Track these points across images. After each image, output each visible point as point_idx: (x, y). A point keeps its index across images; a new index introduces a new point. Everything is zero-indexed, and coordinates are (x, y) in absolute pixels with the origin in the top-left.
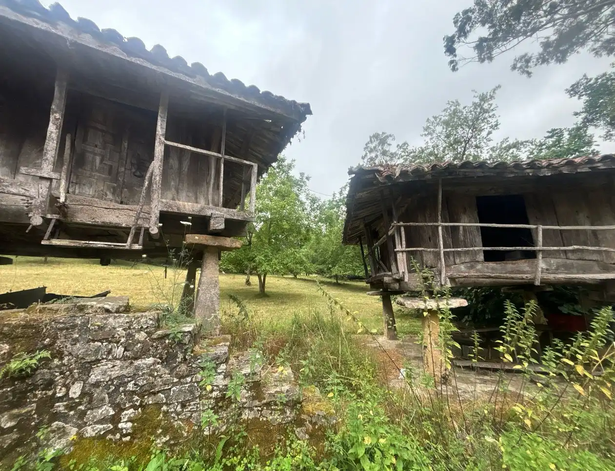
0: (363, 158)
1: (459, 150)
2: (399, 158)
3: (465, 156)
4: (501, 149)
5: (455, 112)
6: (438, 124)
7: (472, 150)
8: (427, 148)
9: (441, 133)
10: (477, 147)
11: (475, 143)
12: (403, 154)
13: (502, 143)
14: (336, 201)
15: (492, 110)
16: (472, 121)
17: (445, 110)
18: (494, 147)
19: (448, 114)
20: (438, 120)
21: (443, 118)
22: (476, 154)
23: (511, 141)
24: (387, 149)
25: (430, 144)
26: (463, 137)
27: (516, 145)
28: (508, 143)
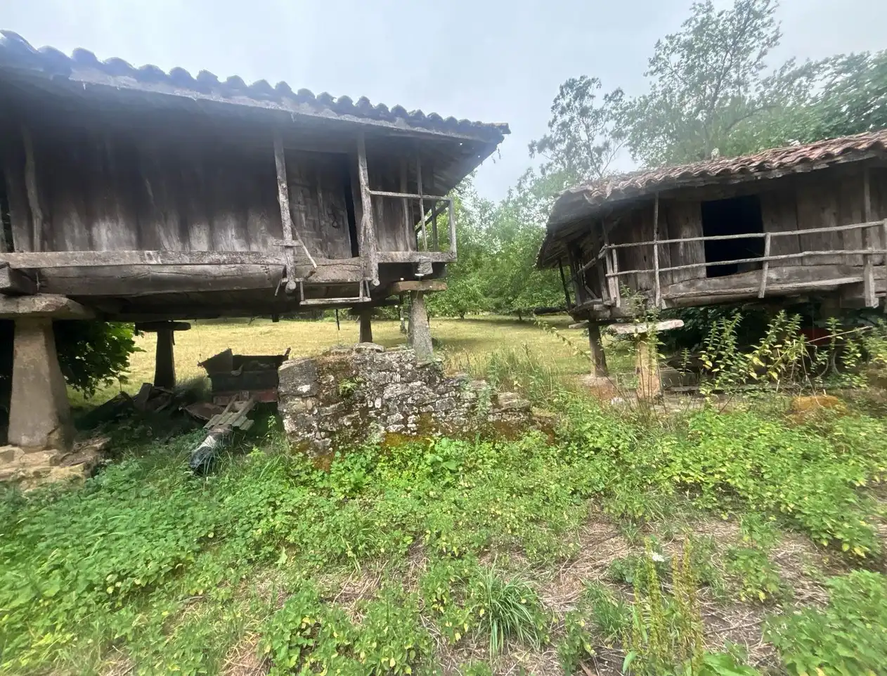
0: (551, 125)
1: (708, 91)
2: (607, 120)
3: (716, 102)
4: (781, 80)
5: (704, 24)
6: (673, 50)
7: (729, 90)
8: (653, 97)
9: (678, 66)
10: (739, 82)
11: (735, 76)
12: (614, 112)
13: (783, 69)
14: (514, 201)
15: (769, 12)
16: (733, 36)
17: (687, 23)
18: (768, 79)
19: (691, 29)
20: (675, 43)
21: (683, 38)
22: (736, 95)
23: (799, 64)
24: (588, 105)
25: (659, 89)
26: (715, 69)
27: (808, 71)
28: (793, 69)
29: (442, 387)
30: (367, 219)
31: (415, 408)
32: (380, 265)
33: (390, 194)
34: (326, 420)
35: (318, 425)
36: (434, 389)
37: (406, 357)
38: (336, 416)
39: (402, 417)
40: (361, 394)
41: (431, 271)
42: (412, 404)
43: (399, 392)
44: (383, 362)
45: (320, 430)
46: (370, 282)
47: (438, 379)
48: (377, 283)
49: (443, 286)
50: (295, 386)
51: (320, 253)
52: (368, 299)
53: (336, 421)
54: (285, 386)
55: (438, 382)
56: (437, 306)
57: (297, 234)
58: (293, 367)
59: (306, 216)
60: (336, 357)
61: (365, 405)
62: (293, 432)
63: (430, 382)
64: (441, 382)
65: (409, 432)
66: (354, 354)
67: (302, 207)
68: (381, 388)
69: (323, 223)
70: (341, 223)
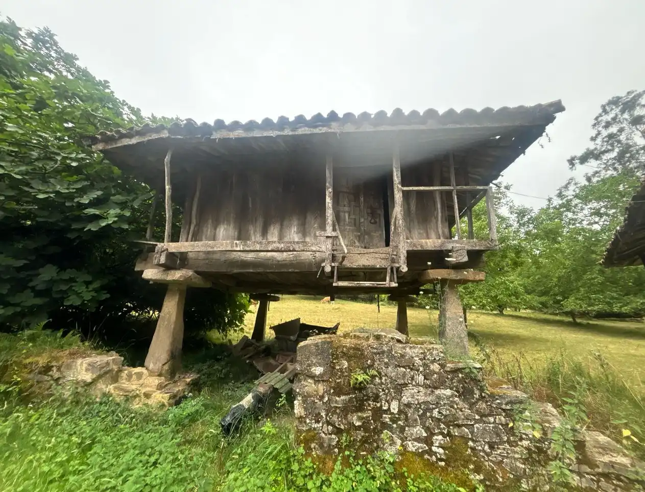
29: (482, 405)
30: (398, 211)
31: (442, 426)
32: (408, 252)
33: (422, 188)
34: (334, 413)
35: (327, 415)
36: (471, 406)
37: (431, 354)
38: (346, 411)
39: (425, 434)
40: (375, 391)
41: (466, 259)
42: (439, 420)
43: (422, 398)
44: (402, 356)
45: (328, 423)
46: (398, 269)
47: (477, 392)
48: (405, 269)
49: (481, 276)
50: (309, 365)
51: (357, 244)
52: (394, 285)
53: (346, 417)
54: (301, 364)
55: (477, 396)
56: (475, 300)
57: (337, 227)
58: (310, 345)
59: (349, 215)
60: (354, 341)
61: (379, 405)
62: (301, 417)
63: (465, 394)
64: (482, 398)
65: (434, 458)
66: (371, 340)
67: (346, 209)
68: (399, 389)
69: (362, 220)
70: (377, 220)
